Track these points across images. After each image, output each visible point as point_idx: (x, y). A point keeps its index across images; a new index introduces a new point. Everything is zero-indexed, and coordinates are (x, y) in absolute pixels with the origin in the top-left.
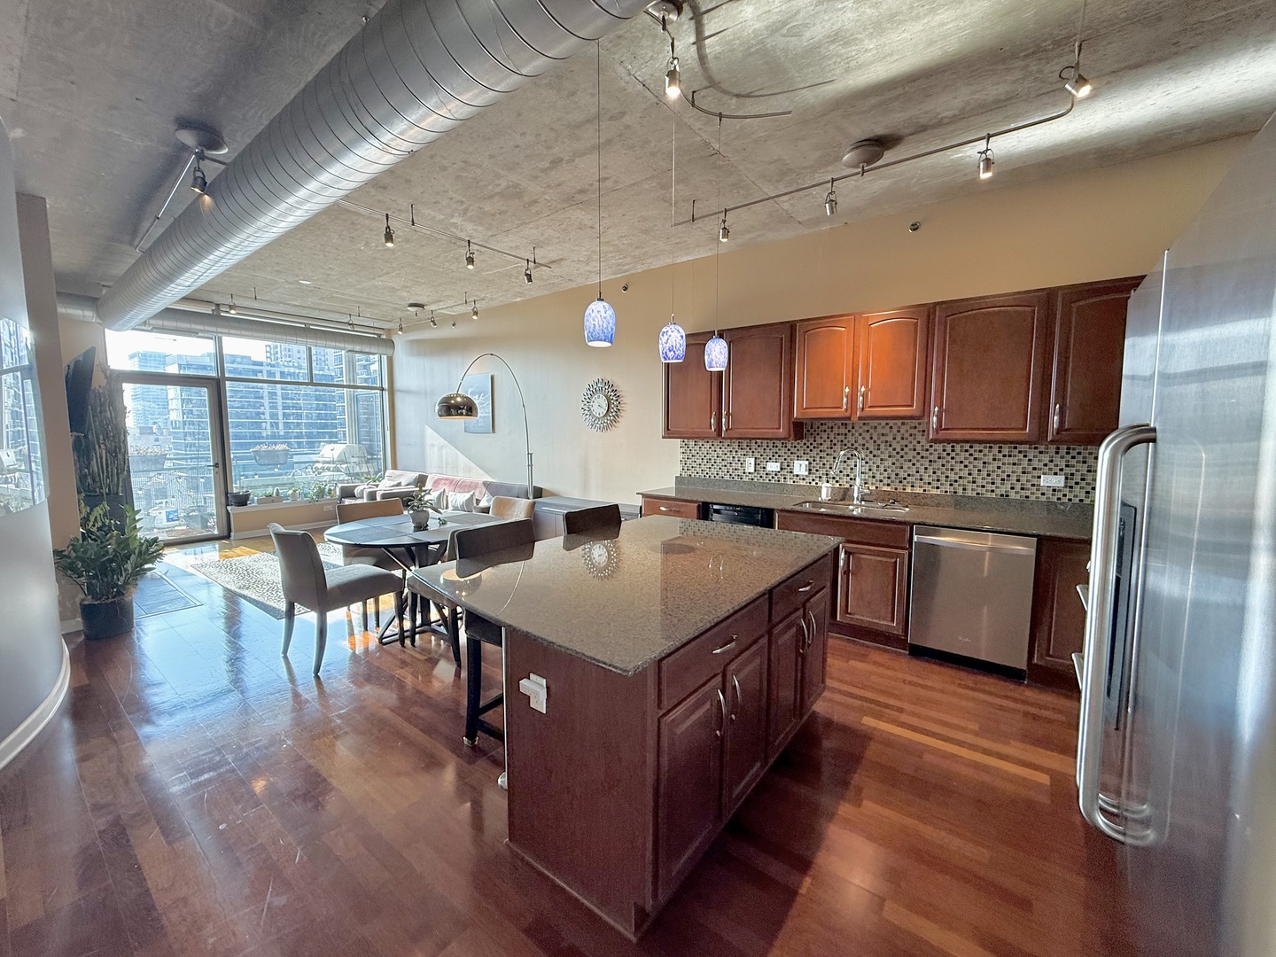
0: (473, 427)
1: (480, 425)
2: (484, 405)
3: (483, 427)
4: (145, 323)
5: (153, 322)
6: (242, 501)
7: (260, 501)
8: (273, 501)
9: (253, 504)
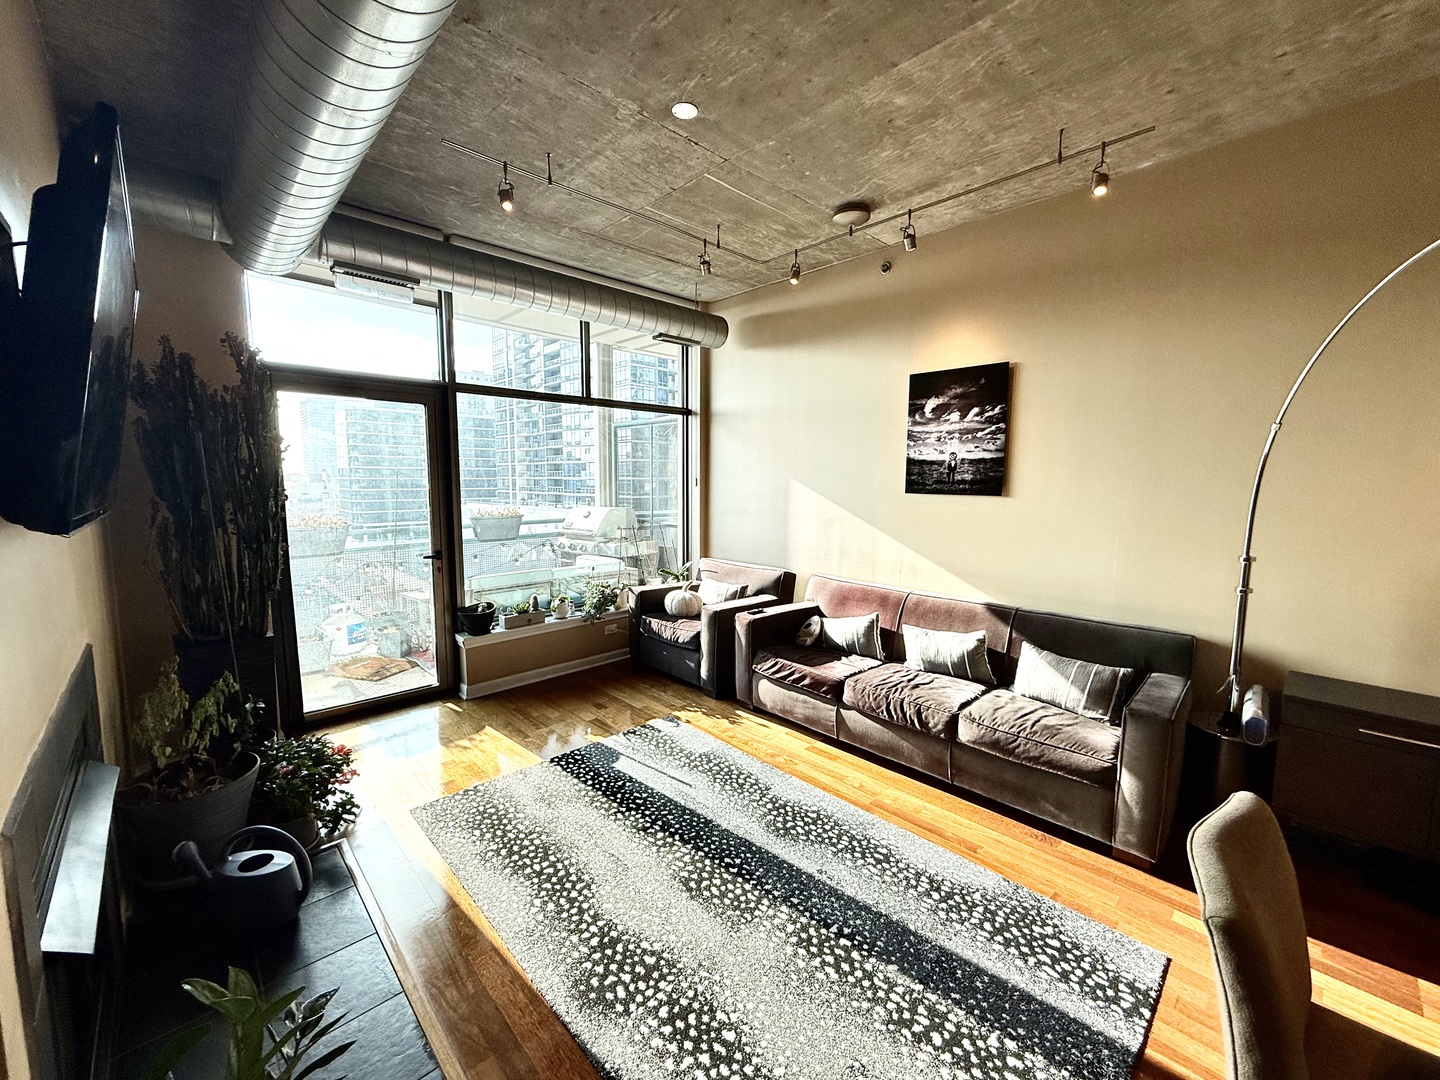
0: (936, 482)
1: (958, 477)
2: (980, 434)
3: (972, 482)
7: (509, 624)
8: (530, 622)
9: (499, 629)
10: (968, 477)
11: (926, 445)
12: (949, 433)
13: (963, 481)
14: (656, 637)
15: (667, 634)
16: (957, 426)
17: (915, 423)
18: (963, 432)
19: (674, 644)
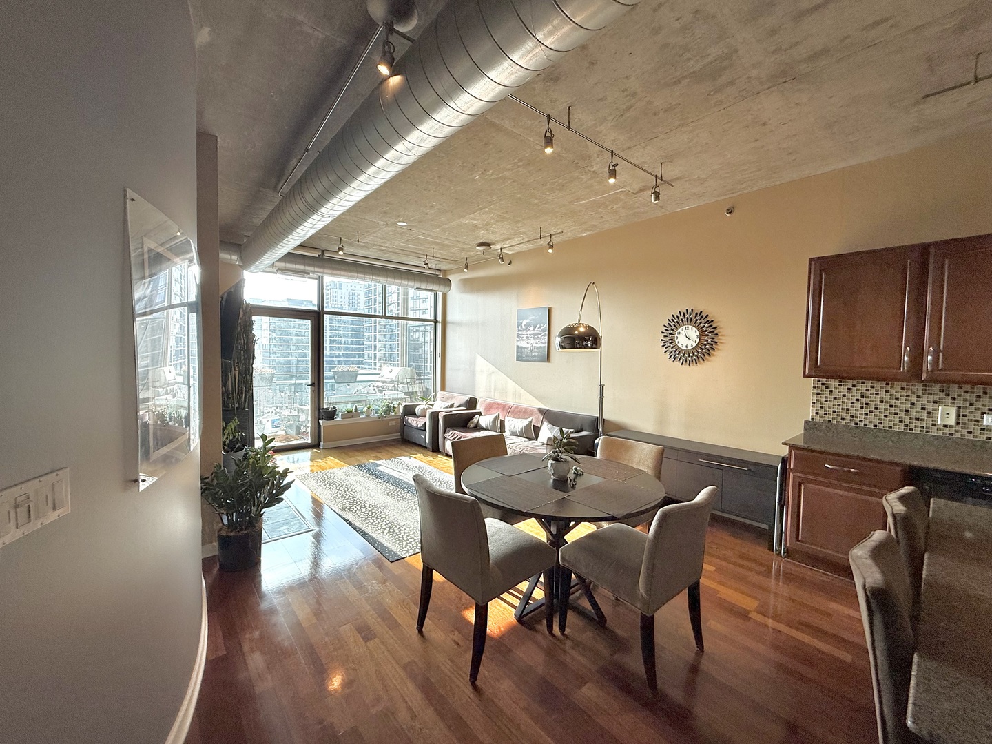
0: (526, 356)
1: (533, 354)
2: (540, 336)
3: (537, 357)
4: (273, 265)
5: (279, 264)
6: (331, 415)
7: (344, 417)
8: (353, 417)
9: (338, 419)
10: (536, 354)
11: (523, 340)
12: (530, 335)
13: (535, 356)
14: (410, 426)
15: (414, 424)
16: (532, 333)
17: (519, 331)
18: (535, 335)
19: (416, 428)
